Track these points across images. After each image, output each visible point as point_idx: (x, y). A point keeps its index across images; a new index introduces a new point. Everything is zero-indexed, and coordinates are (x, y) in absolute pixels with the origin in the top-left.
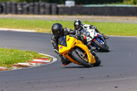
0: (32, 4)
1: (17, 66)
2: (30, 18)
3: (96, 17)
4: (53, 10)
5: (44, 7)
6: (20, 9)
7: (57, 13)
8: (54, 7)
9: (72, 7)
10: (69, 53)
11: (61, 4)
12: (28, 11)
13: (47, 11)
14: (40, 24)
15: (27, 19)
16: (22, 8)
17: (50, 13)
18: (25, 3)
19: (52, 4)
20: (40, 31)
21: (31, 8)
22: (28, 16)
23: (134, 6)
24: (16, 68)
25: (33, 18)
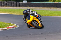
0: (8, 2)
1: (2, 29)
2: (7, 8)
3: (37, 8)
4: (17, 5)
5: (13, 3)
6: (3, 4)
7: (19, 6)
8: (18, 3)
9: (26, 3)
10: (31, 23)
11: (21, 2)
12: (6, 5)
13: (15, 5)
14: (12, 11)
15: (6, 8)
16: (4, 4)
17: (16, 6)
18: (5, 1)
19: (17, 2)
20: (12, 14)
21: (8, 4)
22: (6, 7)
23: (53, 3)
24: (1, 30)
25: (9, 8)
